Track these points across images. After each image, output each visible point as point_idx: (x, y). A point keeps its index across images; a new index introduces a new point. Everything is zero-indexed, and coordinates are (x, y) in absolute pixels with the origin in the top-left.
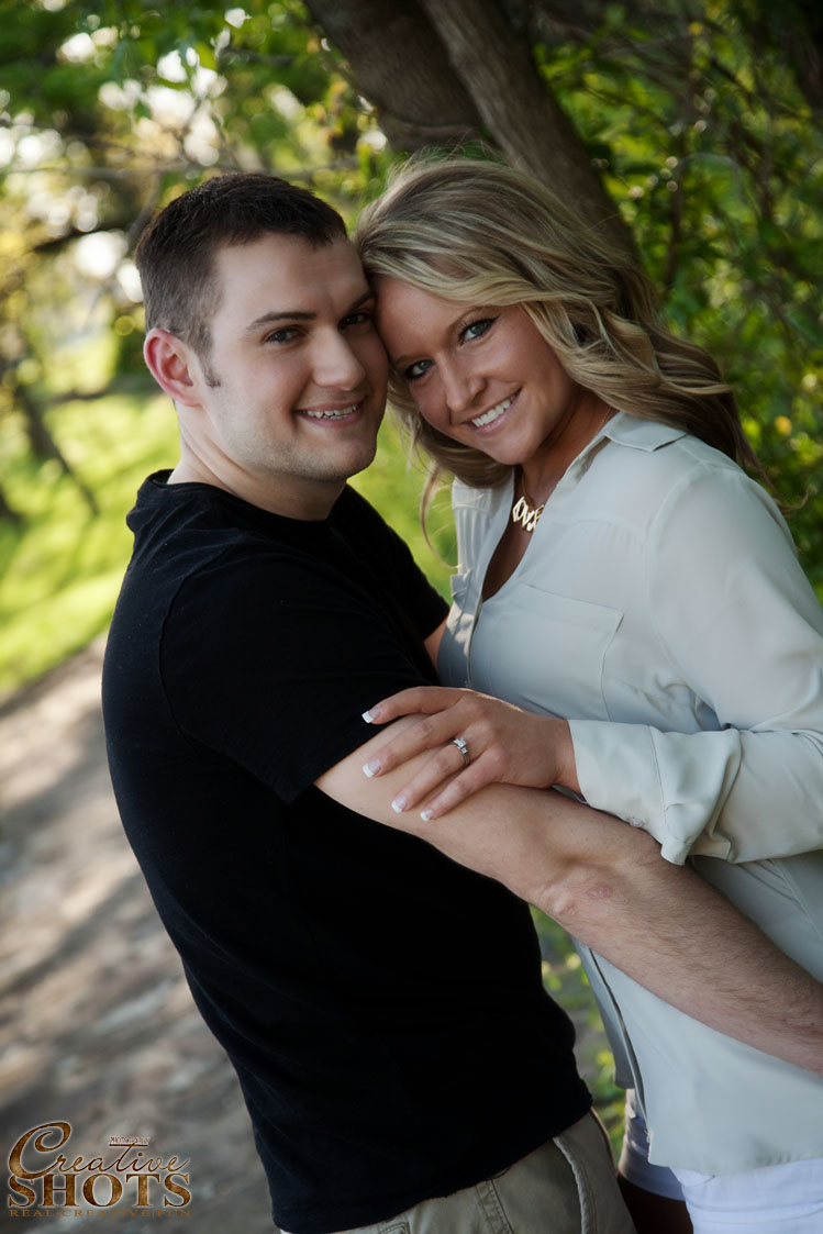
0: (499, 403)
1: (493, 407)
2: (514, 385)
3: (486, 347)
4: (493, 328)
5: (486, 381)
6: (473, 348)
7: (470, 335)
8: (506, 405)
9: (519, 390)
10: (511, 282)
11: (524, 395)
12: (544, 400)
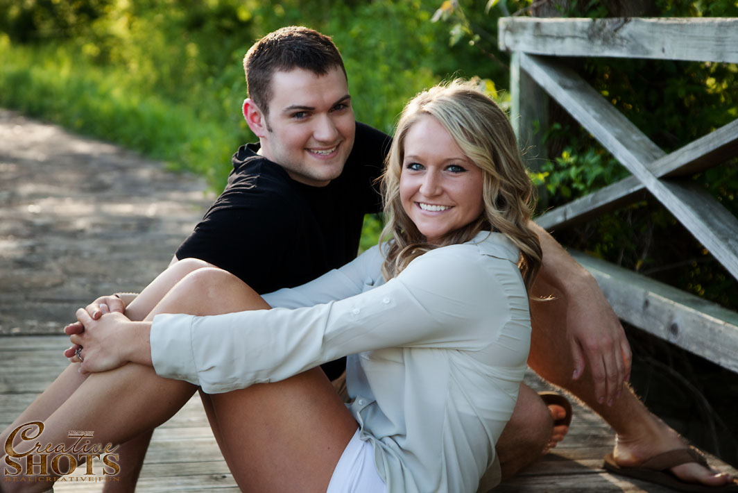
0: (440, 205)
1: (437, 205)
2: (453, 203)
3: (453, 179)
4: (463, 173)
5: (444, 191)
6: (448, 175)
7: (450, 169)
8: (443, 208)
9: (452, 207)
10: (487, 158)
11: (454, 210)
12: (460, 218)
